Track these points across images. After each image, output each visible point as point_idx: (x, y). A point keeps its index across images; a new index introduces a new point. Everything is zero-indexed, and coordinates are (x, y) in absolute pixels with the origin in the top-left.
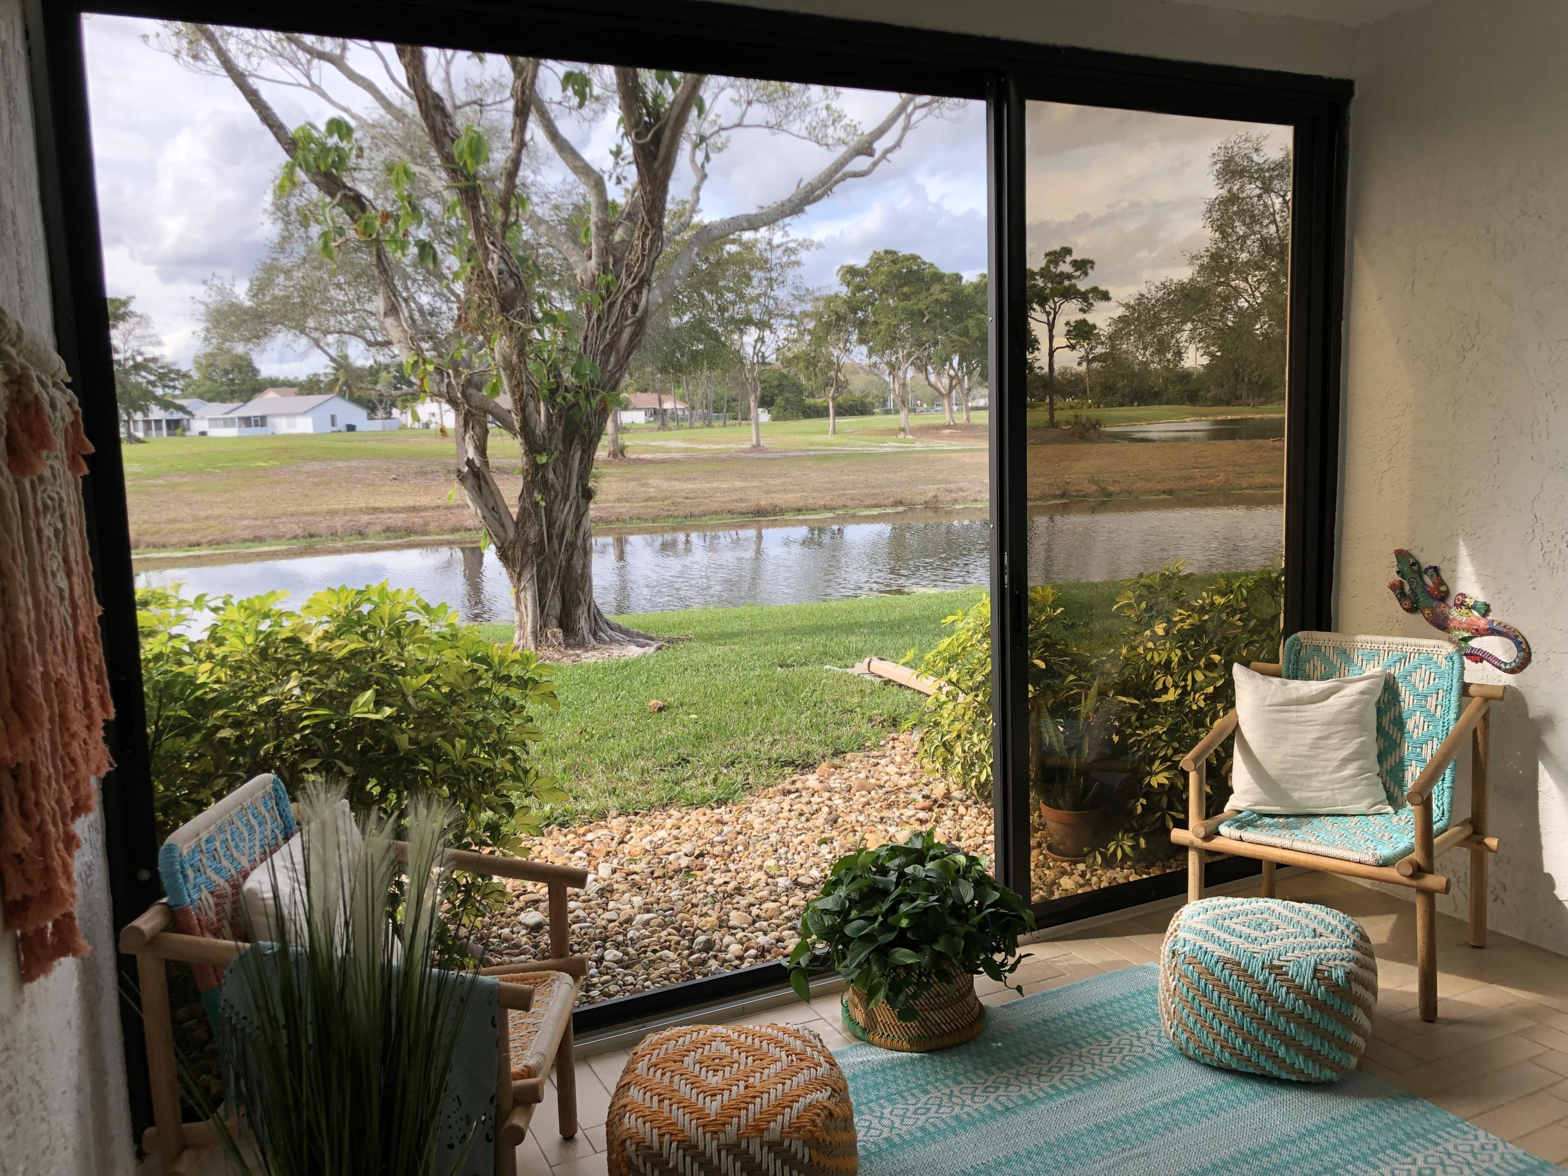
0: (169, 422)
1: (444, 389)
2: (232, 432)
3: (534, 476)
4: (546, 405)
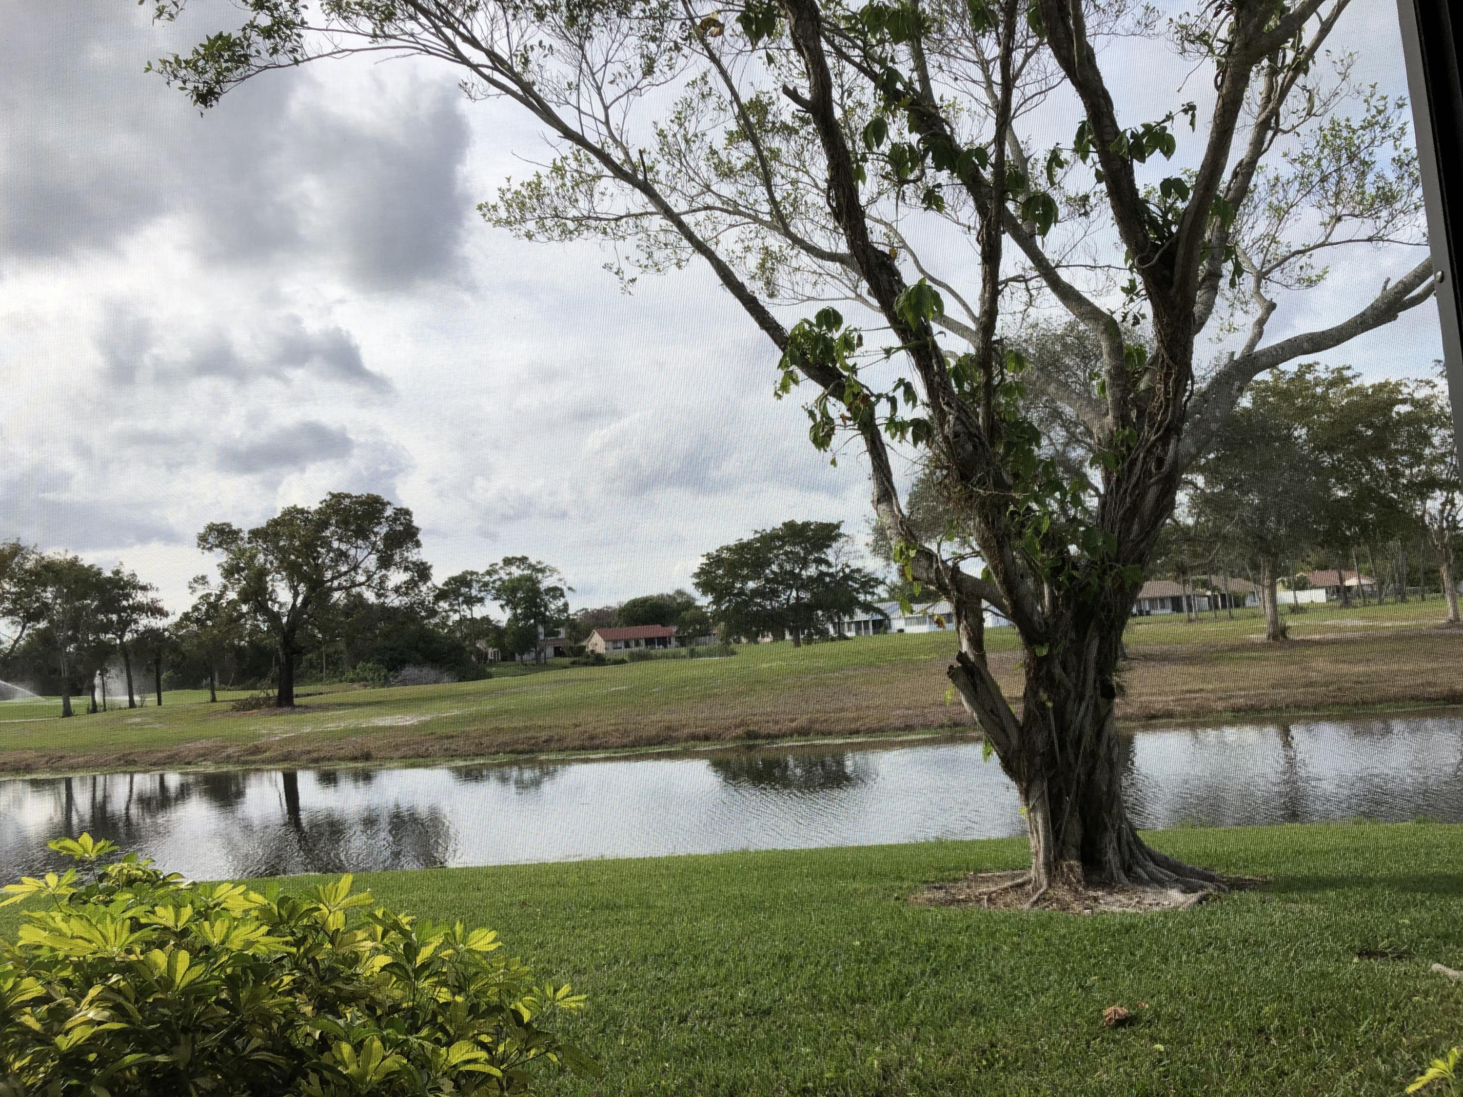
0: (874, 622)
1: (932, 575)
2: (924, 629)
3: (1038, 670)
4: (1050, 586)
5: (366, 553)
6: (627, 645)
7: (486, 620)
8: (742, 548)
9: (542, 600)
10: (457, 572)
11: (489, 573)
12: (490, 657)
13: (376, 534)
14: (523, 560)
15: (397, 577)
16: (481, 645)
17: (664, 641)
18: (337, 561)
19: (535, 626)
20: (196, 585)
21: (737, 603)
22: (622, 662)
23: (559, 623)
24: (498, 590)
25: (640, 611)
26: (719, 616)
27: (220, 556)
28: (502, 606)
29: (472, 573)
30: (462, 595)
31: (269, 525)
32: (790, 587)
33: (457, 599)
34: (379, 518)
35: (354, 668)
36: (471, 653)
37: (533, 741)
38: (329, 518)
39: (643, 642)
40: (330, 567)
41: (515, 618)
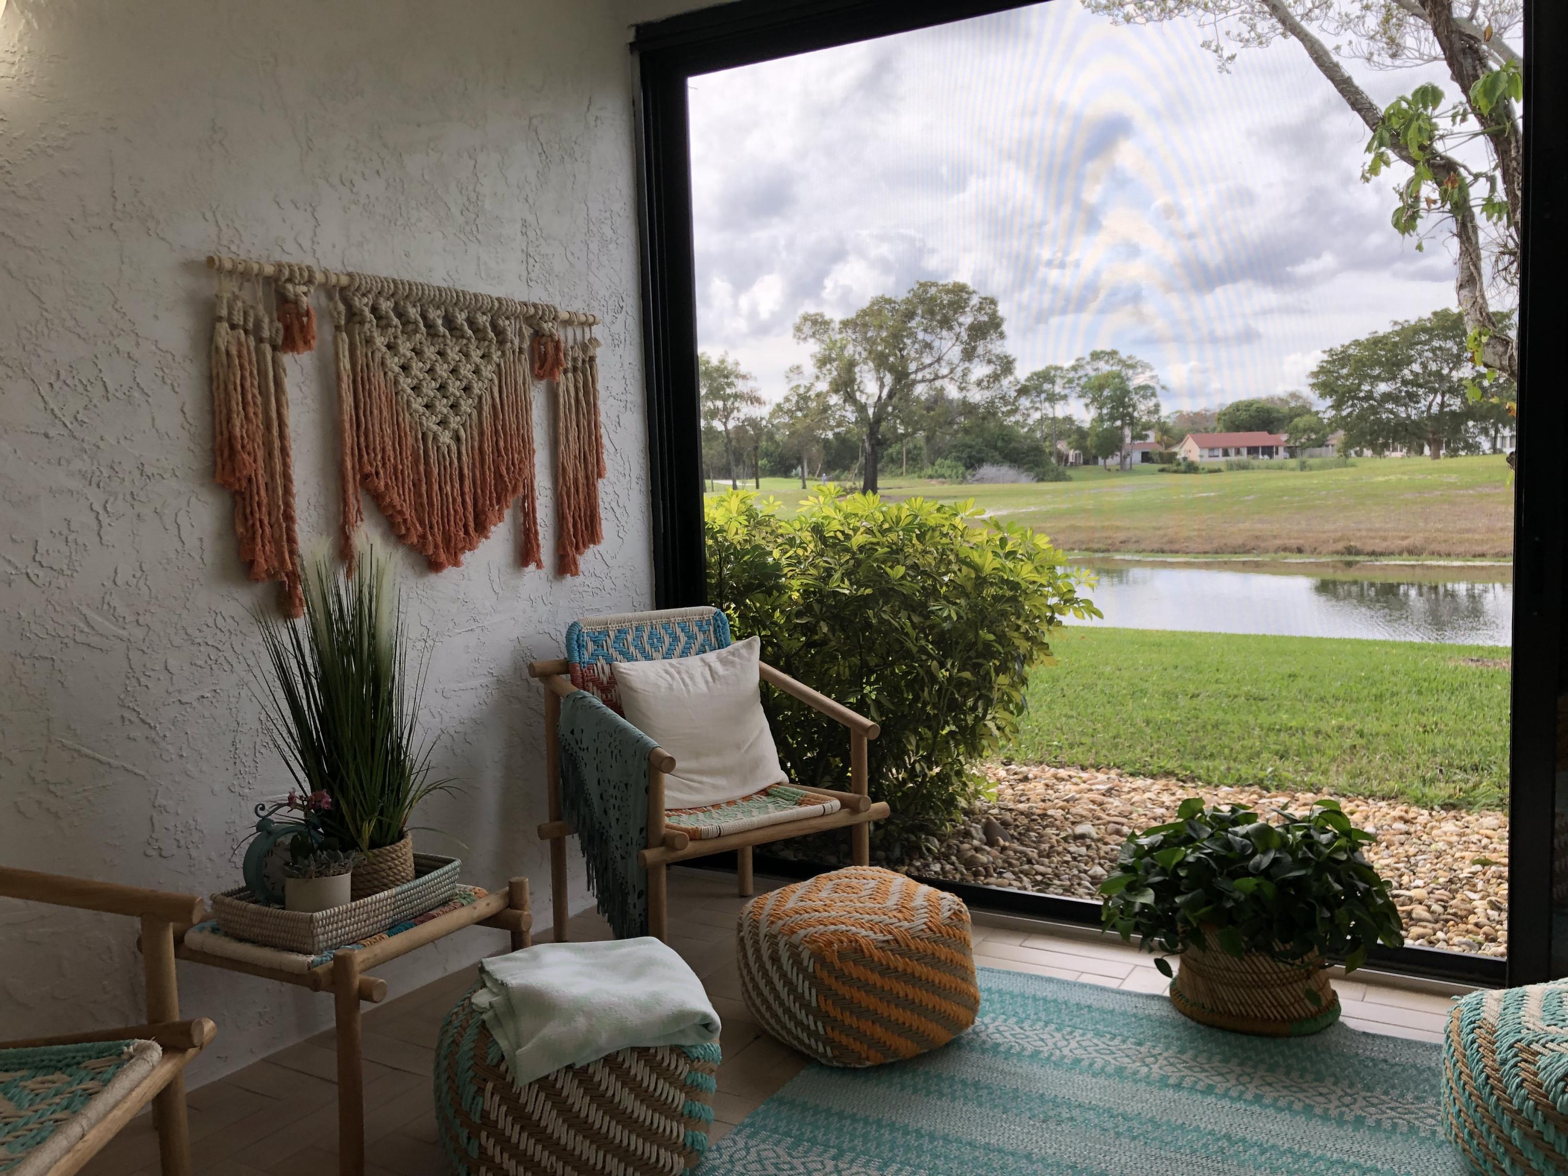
5: (950, 344)
6: (1226, 453)
7: (1068, 420)
8: (1377, 342)
9: (1131, 399)
10: (1040, 367)
11: (1074, 368)
12: (1071, 460)
13: (960, 325)
14: (1113, 353)
15: (980, 370)
16: (1062, 446)
17: (1269, 451)
18: (922, 353)
19: (1122, 428)
20: (791, 375)
21: (1362, 408)
22: (1218, 471)
23: (1148, 426)
24: (1083, 388)
25: (1244, 416)
26: (1338, 423)
27: (813, 347)
28: (1087, 406)
29: (1057, 368)
30: (1044, 392)
31: (858, 316)
32: (1434, 391)
33: (1038, 396)
34: (963, 308)
35: (933, 464)
36: (1051, 454)
37: (1110, 541)
38: (915, 308)
39: (1244, 451)
40: (915, 359)
41: (1100, 419)
